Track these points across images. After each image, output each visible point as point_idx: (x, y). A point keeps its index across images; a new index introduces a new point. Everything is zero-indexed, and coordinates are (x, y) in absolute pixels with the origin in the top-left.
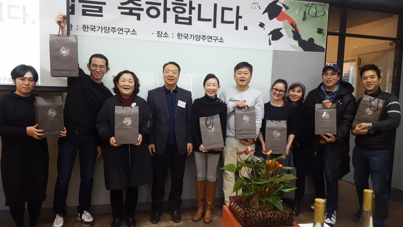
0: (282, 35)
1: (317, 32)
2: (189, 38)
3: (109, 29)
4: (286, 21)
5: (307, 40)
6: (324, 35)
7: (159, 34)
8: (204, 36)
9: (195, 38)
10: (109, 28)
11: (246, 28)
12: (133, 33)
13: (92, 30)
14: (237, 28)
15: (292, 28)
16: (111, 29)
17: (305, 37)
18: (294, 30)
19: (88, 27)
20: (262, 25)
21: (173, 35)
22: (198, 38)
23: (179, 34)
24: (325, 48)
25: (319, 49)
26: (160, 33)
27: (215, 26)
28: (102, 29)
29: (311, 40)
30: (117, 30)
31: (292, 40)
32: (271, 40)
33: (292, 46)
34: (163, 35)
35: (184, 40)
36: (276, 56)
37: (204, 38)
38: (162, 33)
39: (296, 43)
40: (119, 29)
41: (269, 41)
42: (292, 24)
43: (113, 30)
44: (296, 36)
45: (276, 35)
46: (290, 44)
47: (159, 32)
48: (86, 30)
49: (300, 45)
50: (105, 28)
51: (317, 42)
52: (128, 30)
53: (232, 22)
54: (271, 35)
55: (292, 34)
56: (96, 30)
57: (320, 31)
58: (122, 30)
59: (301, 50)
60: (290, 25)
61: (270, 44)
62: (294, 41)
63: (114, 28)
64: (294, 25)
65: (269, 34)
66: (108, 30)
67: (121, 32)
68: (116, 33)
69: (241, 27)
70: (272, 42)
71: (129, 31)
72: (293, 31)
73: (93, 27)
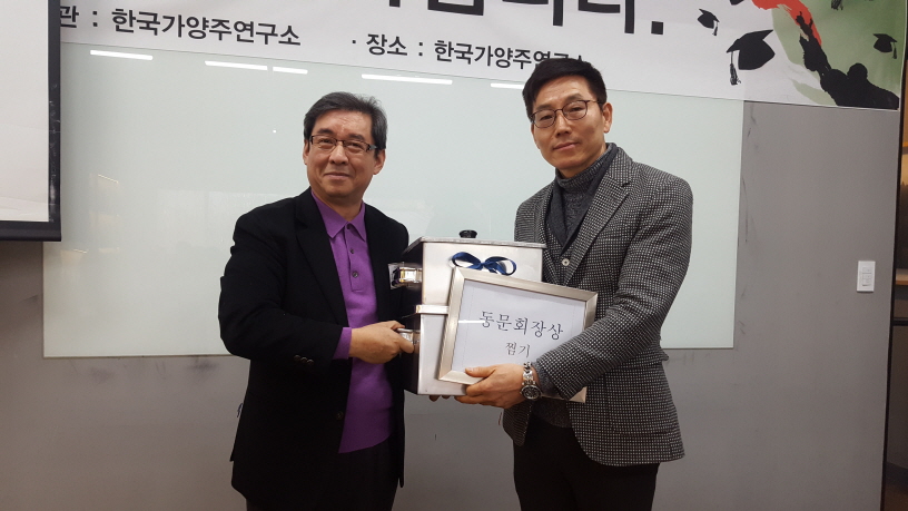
0: (768, 54)
1: (877, 46)
2: (473, 57)
3: (205, 27)
4: (782, 8)
5: (845, 71)
6: (895, 57)
7: (376, 44)
8: (523, 52)
9: (494, 59)
10: (205, 21)
11: (657, 28)
12: (285, 39)
13: (148, 28)
14: (630, 28)
15: (798, 32)
16: (211, 24)
17: (840, 62)
18: (806, 38)
19: (132, 18)
20: (707, 19)
21: (421, 49)
22: (505, 57)
23: (440, 46)
24: (899, 96)
25: (882, 99)
26: (379, 40)
27: (558, 20)
28: (181, 26)
29: (858, 70)
30: (232, 29)
31: (802, 68)
32: (736, 66)
33: (803, 88)
34: (386, 48)
35: (458, 65)
36: (754, 120)
37: (522, 58)
38: (384, 41)
39: (813, 79)
40: (240, 27)
41: (733, 70)
42: (800, 20)
43: (220, 28)
44: (814, 57)
45: (752, 51)
46: (795, 82)
47: (373, 37)
48: (126, 26)
49: (823, 84)
50: (193, 22)
51: (876, 78)
52: (269, 30)
53: (615, 9)
54: (737, 53)
55: (800, 51)
56: (160, 28)
57: (884, 43)
58: (249, 27)
59: (828, 101)
60: (793, 22)
61: (734, 81)
62: (807, 72)
63: (221, 22)
64: (807, 22)
65: (731, 49)
66: (200, 27)
67: (245, 35)
68: (230, 39)
69: (642, 23)
70: (741, 74)
71: (273, 34)
72: (802, 40)
73: (151, 18)
